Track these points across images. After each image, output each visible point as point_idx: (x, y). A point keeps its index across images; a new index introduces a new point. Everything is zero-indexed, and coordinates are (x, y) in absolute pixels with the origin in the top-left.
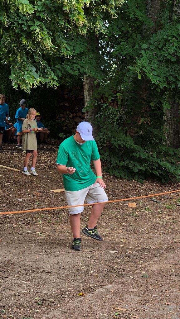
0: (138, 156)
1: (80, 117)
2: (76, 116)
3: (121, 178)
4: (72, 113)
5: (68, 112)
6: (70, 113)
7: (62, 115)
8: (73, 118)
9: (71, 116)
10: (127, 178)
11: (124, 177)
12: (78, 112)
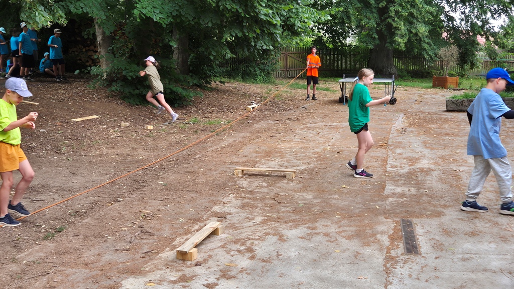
1: (93, 50)
3: (137, 105)
5: (80, 46)
6: (83, 47)
10: (143, 104)
11: (139, 103)
12: (90, 46)
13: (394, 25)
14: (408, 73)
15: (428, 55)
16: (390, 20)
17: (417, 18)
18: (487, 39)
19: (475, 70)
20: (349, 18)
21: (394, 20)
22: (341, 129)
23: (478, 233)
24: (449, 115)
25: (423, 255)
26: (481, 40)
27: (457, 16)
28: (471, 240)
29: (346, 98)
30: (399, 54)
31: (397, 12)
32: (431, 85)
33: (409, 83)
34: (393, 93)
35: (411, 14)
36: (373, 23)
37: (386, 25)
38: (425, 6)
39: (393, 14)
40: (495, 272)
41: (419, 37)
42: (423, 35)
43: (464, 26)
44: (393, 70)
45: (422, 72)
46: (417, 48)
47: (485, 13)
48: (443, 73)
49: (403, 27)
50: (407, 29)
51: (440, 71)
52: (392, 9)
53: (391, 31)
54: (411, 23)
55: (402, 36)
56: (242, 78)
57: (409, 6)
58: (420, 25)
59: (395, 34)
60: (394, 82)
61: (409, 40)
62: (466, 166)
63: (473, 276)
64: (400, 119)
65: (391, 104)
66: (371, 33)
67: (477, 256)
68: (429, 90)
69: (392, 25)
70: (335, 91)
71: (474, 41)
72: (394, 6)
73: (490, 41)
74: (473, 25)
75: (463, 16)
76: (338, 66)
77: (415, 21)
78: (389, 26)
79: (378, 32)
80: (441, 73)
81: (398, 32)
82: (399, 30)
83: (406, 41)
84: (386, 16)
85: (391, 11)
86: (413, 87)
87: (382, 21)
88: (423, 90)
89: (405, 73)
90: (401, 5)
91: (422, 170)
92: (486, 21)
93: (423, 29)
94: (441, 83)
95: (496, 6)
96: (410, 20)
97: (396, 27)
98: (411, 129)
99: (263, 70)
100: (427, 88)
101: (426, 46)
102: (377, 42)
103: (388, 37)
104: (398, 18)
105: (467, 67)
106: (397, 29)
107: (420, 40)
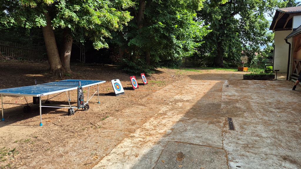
0: (137, 68)
2: (116, 57)
4: (115, 56)
7: (111, 57)
8: (115, 57)
9: (114, 57)
18: (259, 53)
20: (207, 46)
21: (223, 47)
24: (244, 81)
25: (236, 130)
26: (256, 54)
30: (225, 59)
31: (225, 44)
32: (237, 70)
33: (229, 69)
35: (230, 44)
37: (221, 48)
39: (223, 44)
44: (223, 64)
45: (234, 65)
46: (232, 57)
48: (242, 66)
49: (227, 49)
50: (229, 50)
52: (223, 42)
53: (223, 51)
54: (230, 48)
55: (226, 52)
56: (168, 67)
58: (234, 48)
61: (229, 54)
64: (226, 82)
68: (237, 72)
70: (202, 72)
71: (254, 54)
76: (203, 63)
77: (232, 47)
79: (217, 51)
81: (225, 51)
84: (221, 45)
87: (219, 47)
88: (234, 72)
89: (228, 66)
93: (234, 50)
94: (241, 69)
96: (230, 46)
97: (224, 49)
98: (230, 86)
99: (175, 64)
101: (236, 56)
102: (217, 54)
103: (221, 53)
104: (225, 46)
107: (233, 54)
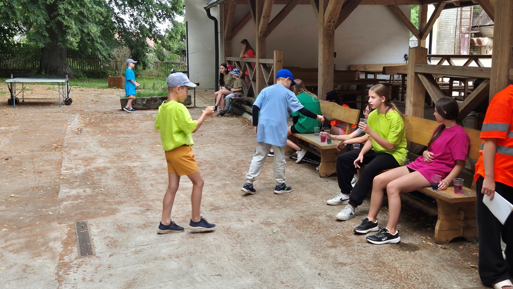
13: (65, 23)
14: (84, 73)
15: (103, 55)
16: (60, 18)
17: (88, 18)
18: (155, 41)
19: (147, 70)
20: (14, 13)
21: (64, 19)
22: (10, 134)
23: (150, 224)
25: (97, 255)
26: (150, 42)
27: (126, 18)
28: (144, 232)
29: (16, 100)
30: (72, 54)
31: (66, 10)
32: (107, 85)
33: (85, 83)
34: (68, 93)
35: (81, 13)
36: (42, 20)
37: (56, 23)
38: (95, 6)
39: (62, 12)
40: (164, 259)
41: (92, 37)
42: (95, 35)
43: (133, 28)
44: (68, 70)
45: (98, 72)
46: (91, 48)
47: (152, 16)
48: (119, 73)
49: (74, 27)
50: (79, 29)
51: (115, 71)
52: (61, 6)
53: (63, 30)
54: (82, 23)
55: (74, 36)
57: (78, 5)
58: (92, 25)
59: (66, 32)
60: (68, 82)
61: (82, 39)
62: (139, 162)
63: (145, 267)
64: (76, 119)
65: (66, 104)
66: (41, 31)
67: (149, 246)
68: (105, 90)
69: (62, 23)
70: (5, 93)
71: (144, 43)
72: (63, 3)
73: (158, 43)
74: (142, 28)
75: (132, 19)
76: (7, 65)
77: (86, 21)
78: (60, 24)
79: (49, 30)
80: (116, 73)
81: (70, 31)
82: (70, 29)
83: (78, 40)
84: (55, 13)
85: (60, 8)
86: (90, 87)
87: (52, 19)
88: (99, 90)
89: (81, 74)
90: (70, 4)
91: (98, 170)
92: (153, 24)
93: (94, 30)
94: (116, 83)
95: (160, 11)
96: (81, 19)
97: (66, 26)
98: (87, 129)
100: (104, 88)
101: (99, 46)
102: (48, 40)
103: (59, 36)
104: (68, 17)
105: (140, 67)
106: (68, 27)
107: (92, 40)
